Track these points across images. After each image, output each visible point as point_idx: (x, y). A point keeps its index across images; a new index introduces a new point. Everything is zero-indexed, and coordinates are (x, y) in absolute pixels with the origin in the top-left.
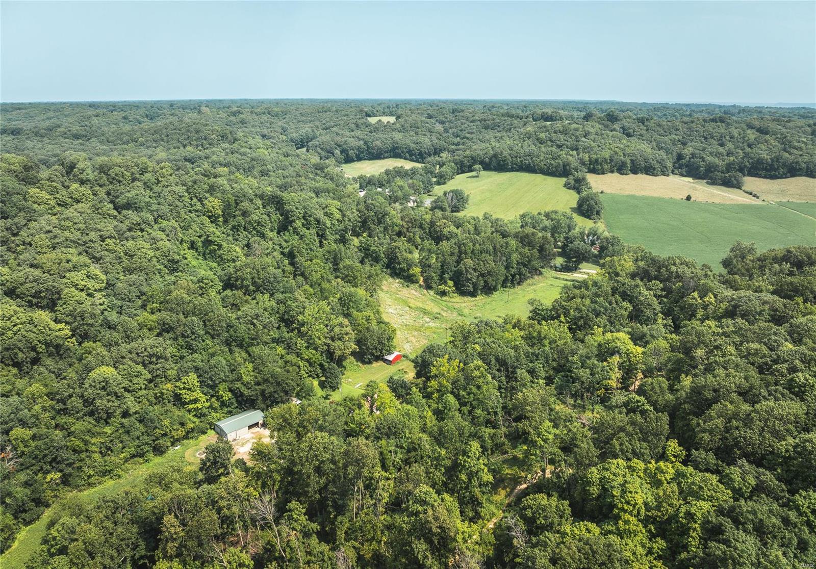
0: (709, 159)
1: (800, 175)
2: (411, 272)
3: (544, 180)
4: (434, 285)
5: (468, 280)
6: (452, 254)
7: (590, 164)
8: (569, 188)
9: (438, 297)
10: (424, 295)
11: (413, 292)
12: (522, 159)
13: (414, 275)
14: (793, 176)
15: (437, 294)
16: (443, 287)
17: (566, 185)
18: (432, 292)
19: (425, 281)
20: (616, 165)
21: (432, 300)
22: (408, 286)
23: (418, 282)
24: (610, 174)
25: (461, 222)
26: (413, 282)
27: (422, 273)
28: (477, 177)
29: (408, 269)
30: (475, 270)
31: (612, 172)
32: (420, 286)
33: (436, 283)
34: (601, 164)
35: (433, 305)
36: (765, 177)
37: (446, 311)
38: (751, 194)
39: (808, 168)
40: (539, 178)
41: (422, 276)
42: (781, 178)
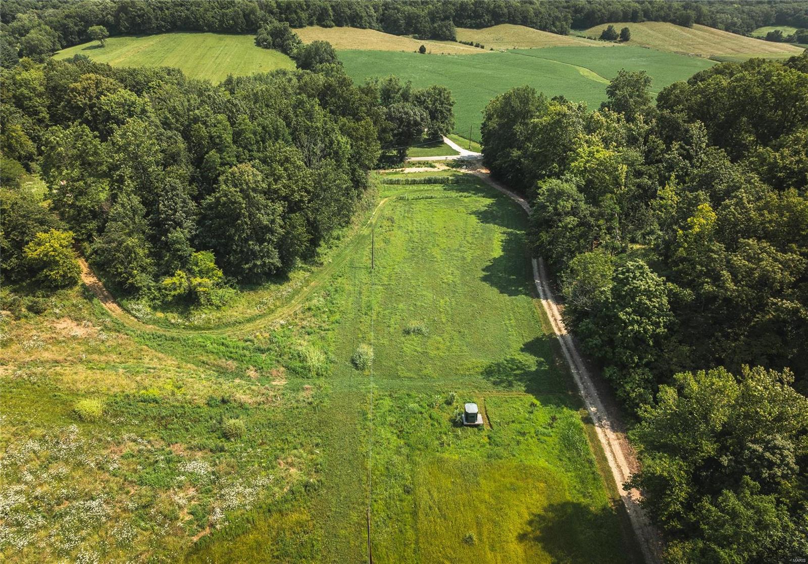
0: (407, 8)
1: (504, 22)
2: (32, 252)
3: (220, 39)
4: (142, 279)
5: (260, 233)
6: (171, 159)
7: (281, 13)
8: (266, 47)
9: (174, 317)
10: (118, 328)
11: (66, 326)
12: (171, 11)
13: (48, 263)
14: (497, 23)
15: (166, 307)
16: (178, 281)
17: (258, 44)
18: (142, 307)
19: (98, 267)
20: (315, 14)
21: (161, 343)
22: (36, 310)
23: (72, 282)
24: (309, 28)
25: (140, 78)
26: (52, 287)
27: (77, 245)
28: (102, 46)
29: (19, 245)
30: (270, 194)
31: (311, 24)
32: (88, 293)
33: (143, 269)
34: (296, 12)
35: (170, 362)
36: (471, 27)
37: (239, 374)
38: (471, 44)
39: (509, 13)
40: (210, 39)
41: (82, 254)
42: (487, 26)
